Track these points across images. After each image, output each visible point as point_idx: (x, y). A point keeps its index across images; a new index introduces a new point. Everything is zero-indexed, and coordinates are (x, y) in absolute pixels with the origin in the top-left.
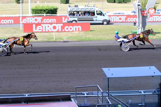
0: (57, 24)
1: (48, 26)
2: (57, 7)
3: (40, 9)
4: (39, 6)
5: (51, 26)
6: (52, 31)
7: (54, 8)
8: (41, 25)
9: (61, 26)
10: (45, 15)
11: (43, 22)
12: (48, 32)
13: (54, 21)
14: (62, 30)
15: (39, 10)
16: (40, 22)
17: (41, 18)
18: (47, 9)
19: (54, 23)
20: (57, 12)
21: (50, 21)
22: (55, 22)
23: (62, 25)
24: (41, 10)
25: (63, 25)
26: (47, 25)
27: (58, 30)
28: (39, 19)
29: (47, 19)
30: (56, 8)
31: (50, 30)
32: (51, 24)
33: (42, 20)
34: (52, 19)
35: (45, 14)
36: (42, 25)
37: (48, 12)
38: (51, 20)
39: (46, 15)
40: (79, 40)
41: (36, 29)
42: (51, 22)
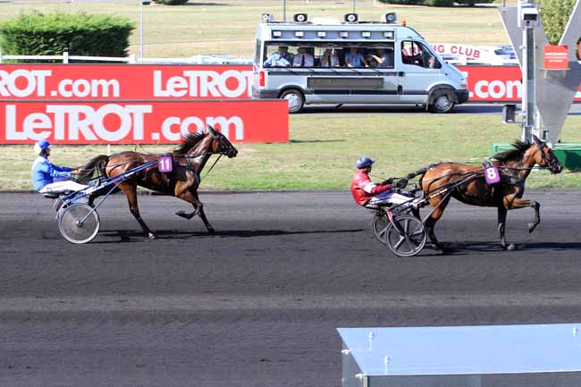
0: (123, 103)
1: (82, 116)
2: (130, 22)
3: (45, 28)
4: (41, 15)
5: (96, 117)
6: (100, 140)
7: (115, 24)
8: (43, 111)
9: (146, 116)
10: (65, 57)
11: (54, 93)
12: (82, 142)
13: (111, 88)
14: (147, 133)
15: (38, 33)
16: (41, 93)
17: (48, 73)
18: (79, 27)
19: (111, 100)
20: (126, 44)
21: (91, 87)
22: (116, 93)
23: (148, 109)
24: (48, 34)
25: (154, 109)
26: (74, 110)
27: (131, 134)
28: (37, 79)
29: (74, 79)
30: (122, 24)
31: (89, 136)
32: (96, 103)
33: (51, 84)
34: (103, 82)
35: (66, 54)
36: (50, 108)
37: (83, 42)
38: (95, 83)
39: (70, 61)
40: (232, 187)
41: (19, 128)
42: (95, 94)
